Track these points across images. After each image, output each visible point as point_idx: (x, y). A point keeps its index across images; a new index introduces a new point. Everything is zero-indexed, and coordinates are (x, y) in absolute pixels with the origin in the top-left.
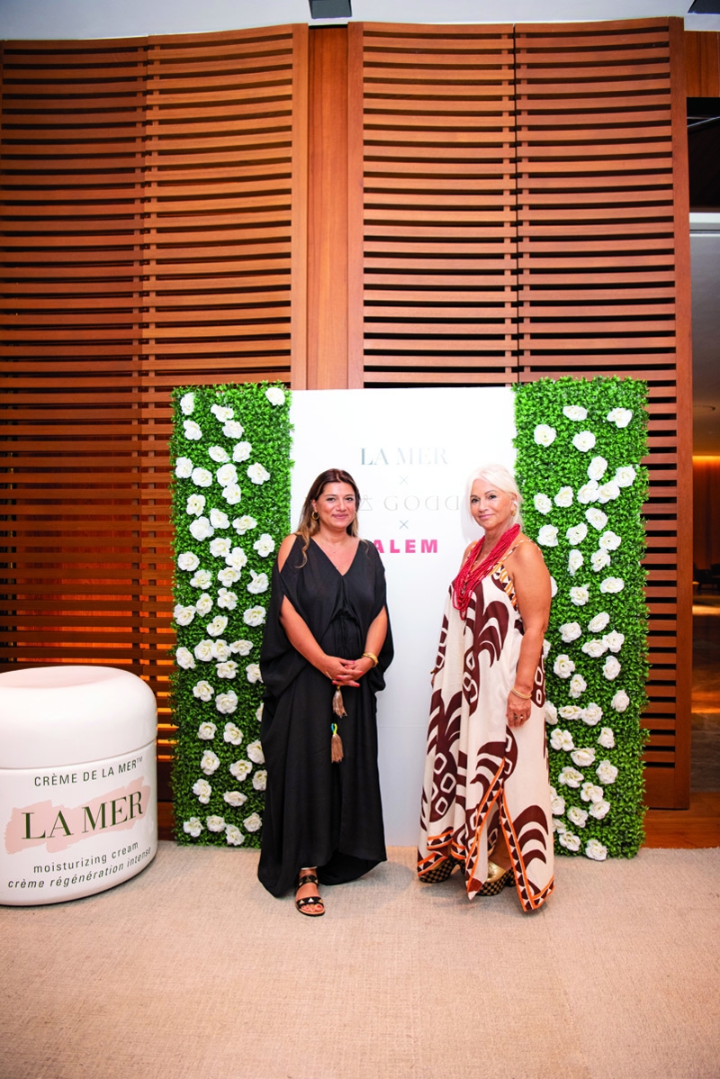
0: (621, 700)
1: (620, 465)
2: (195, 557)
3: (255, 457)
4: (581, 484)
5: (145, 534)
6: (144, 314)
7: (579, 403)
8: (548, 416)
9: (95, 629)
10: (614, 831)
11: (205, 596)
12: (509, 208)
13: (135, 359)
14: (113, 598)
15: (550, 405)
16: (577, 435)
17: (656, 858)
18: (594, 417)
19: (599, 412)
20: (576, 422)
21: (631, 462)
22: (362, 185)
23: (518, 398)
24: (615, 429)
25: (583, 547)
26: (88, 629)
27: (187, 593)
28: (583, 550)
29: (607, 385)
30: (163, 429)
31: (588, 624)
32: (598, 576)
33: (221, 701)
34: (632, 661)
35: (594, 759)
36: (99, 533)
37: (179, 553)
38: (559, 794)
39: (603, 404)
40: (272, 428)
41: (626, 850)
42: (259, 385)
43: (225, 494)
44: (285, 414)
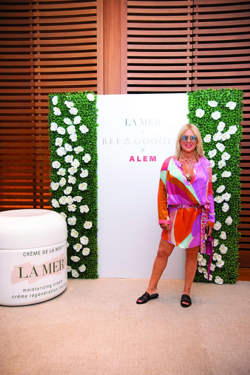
0: (229, 220)
1: (231, 125)
2: (59, 163)
3: (83, 122)
4: (214, 133)
5: (38, 155)
6: (35, 62)
7: (214, 100)
8: (202, 105)
9: (18, 194)
10: (226, 273)
11: (63, 179)
12: (190, 14)
13: (32, 81)
14: (25, 181)
15: (203, 100)
16: (213, 113)
17: (243, 284)
18: (220, 105)
19: (222, 103)
20: (213, 108)
21: (236, 124)
22: (127, 4)
23: (189, 98)
24: (229, 110)
25: (215, 159)
26: (15, 194)
27: (56, 177)
28: (215, 160)
29: (226, 92)
30: (45, 111)
31: (216, 190)
32: (221, 171)
33: (70, 220)
34: (234, 205)
35: (218, 244)
36: (19, 154)
37: (52, 161)
38: (204, 258)
39: (224, 100)
40: (89, 110)
41: (231, 281)
42: (84, 93)
43: (70, 137)
44: (95, 105)
